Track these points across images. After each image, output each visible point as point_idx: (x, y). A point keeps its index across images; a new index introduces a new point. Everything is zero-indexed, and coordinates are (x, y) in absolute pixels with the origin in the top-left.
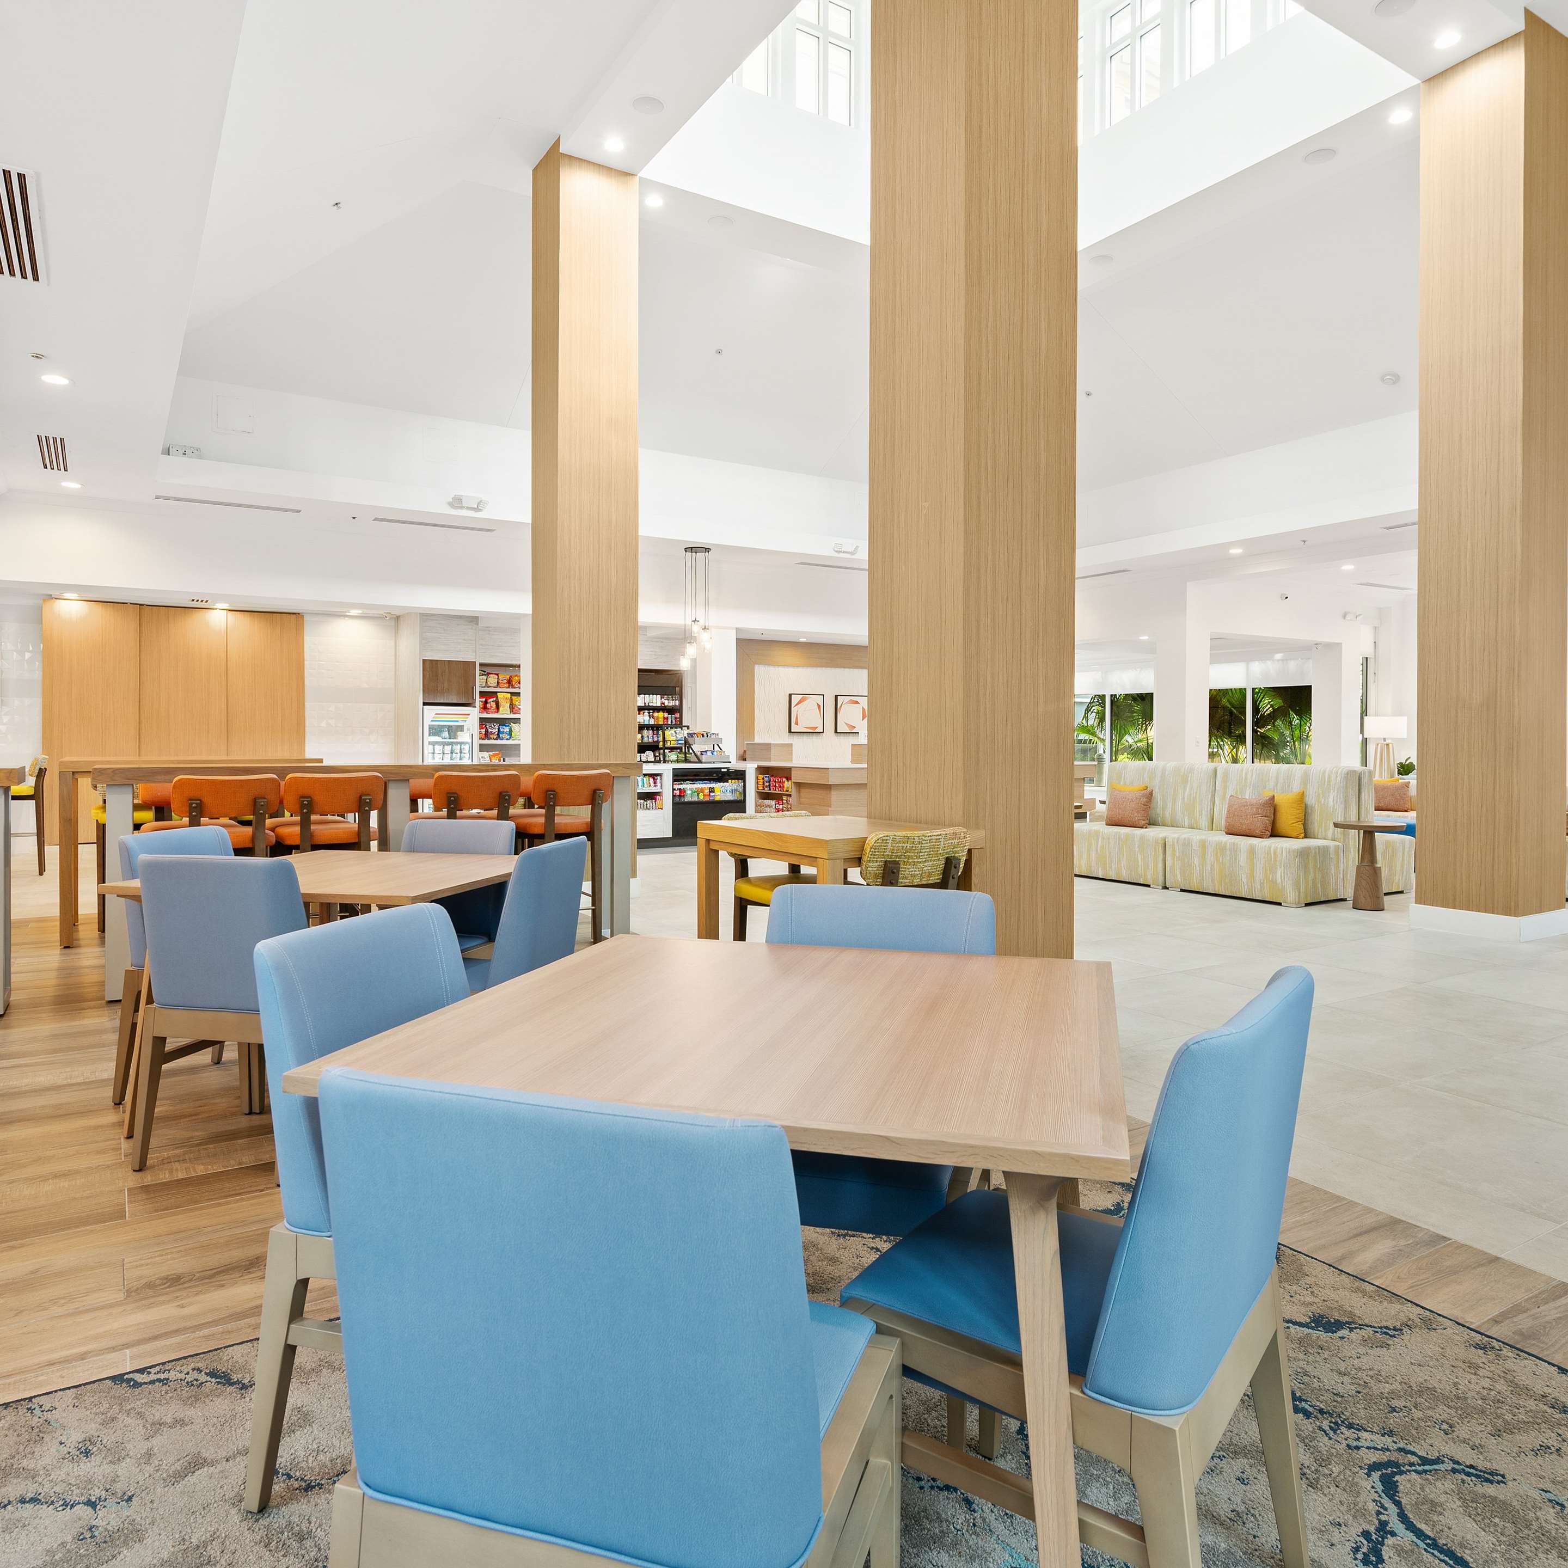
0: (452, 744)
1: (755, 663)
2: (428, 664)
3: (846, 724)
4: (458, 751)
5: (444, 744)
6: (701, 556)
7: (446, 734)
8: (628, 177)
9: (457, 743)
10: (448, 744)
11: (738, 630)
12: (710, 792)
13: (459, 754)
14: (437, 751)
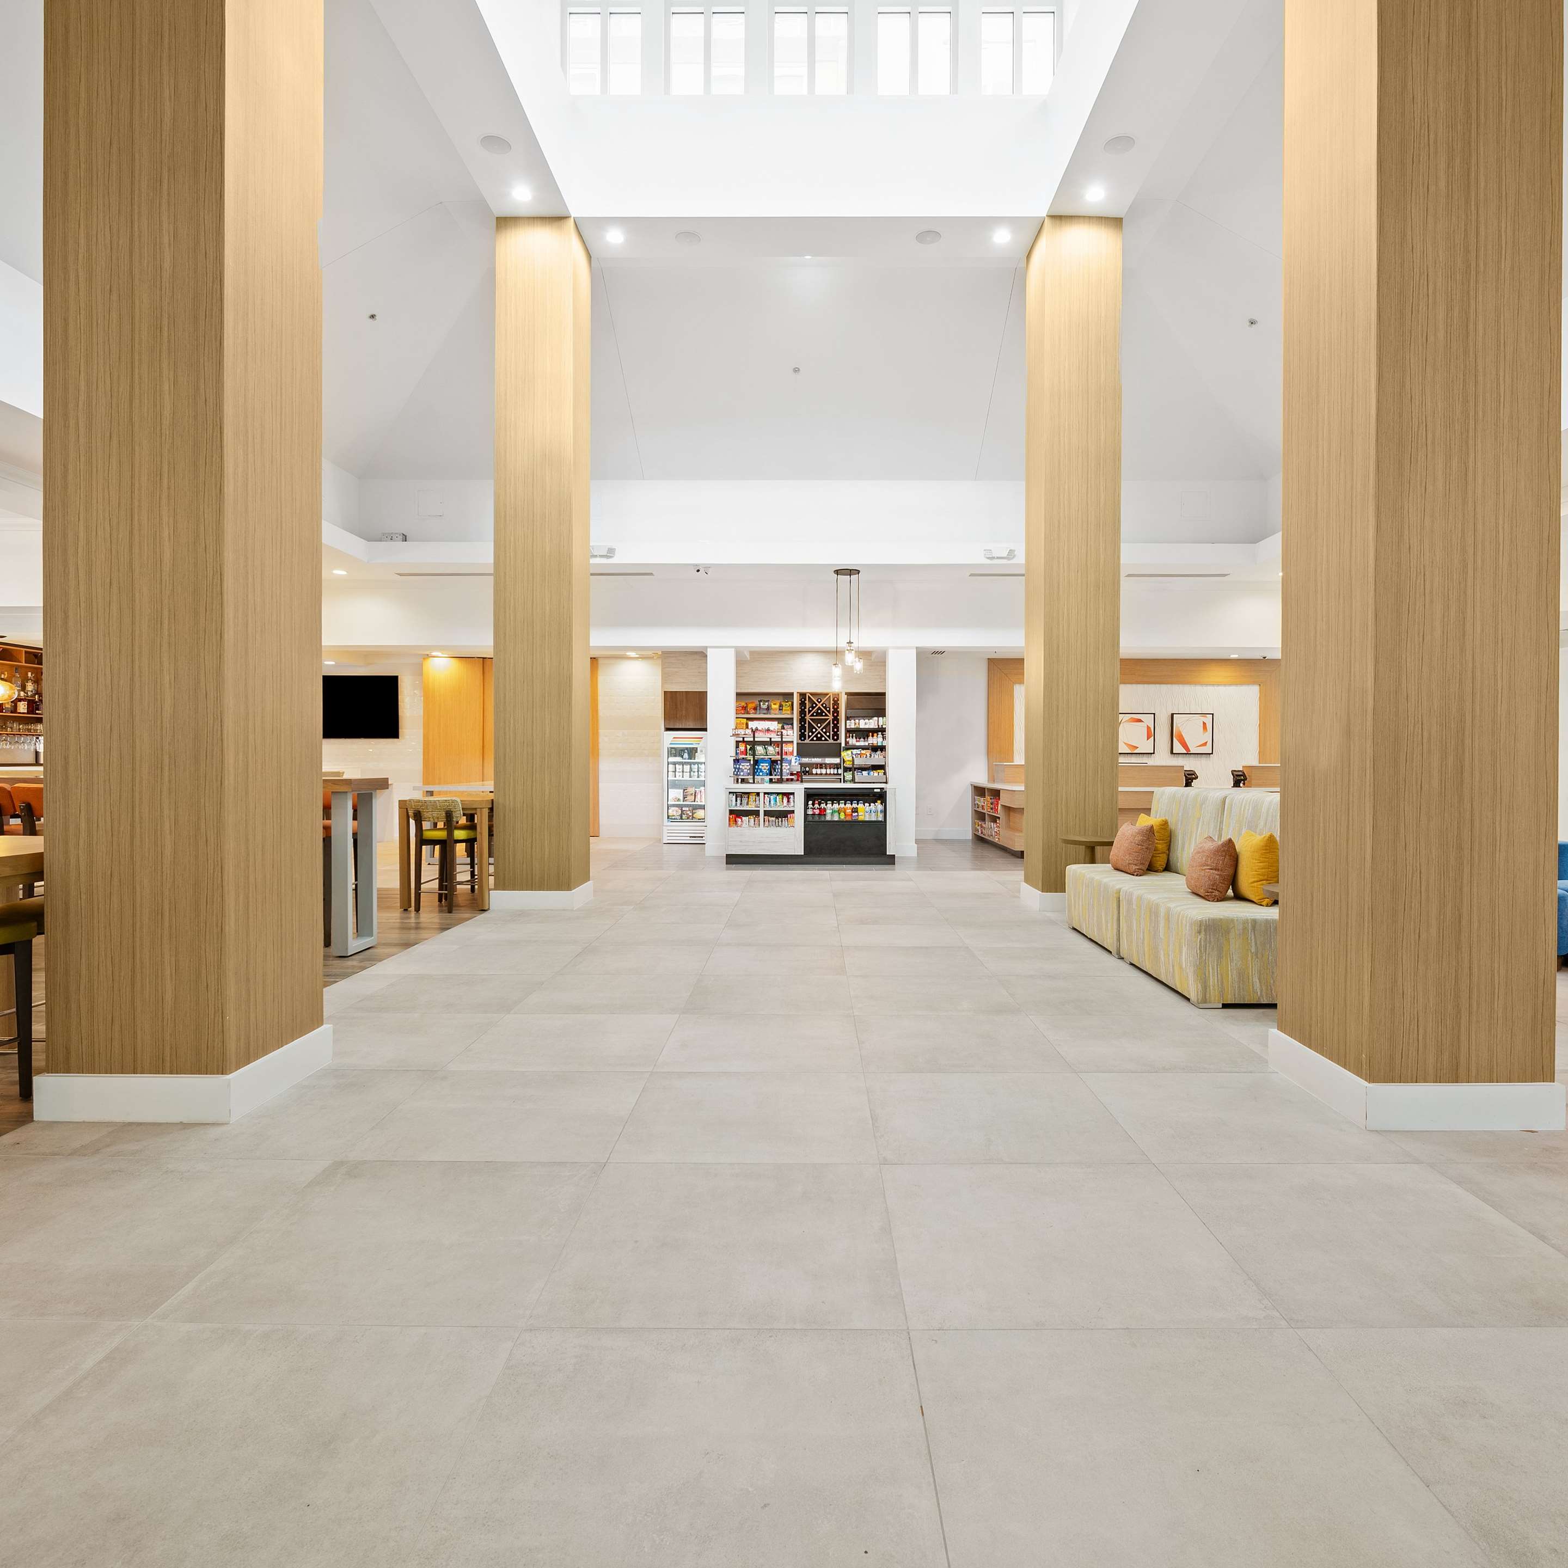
0: (690, 764)
1: (1015, 683)
2: (669, 695)
3: (1125, 744)
4: (696, 770)
5: (683, 764)
6: (854, 577)
7: (686, 755)
8: (562, 221)
9: (694, 763)
10: (687, 763)
11: (917, 648)
12: (852, 812)
13: (696, 773)
14: (677, 770)
